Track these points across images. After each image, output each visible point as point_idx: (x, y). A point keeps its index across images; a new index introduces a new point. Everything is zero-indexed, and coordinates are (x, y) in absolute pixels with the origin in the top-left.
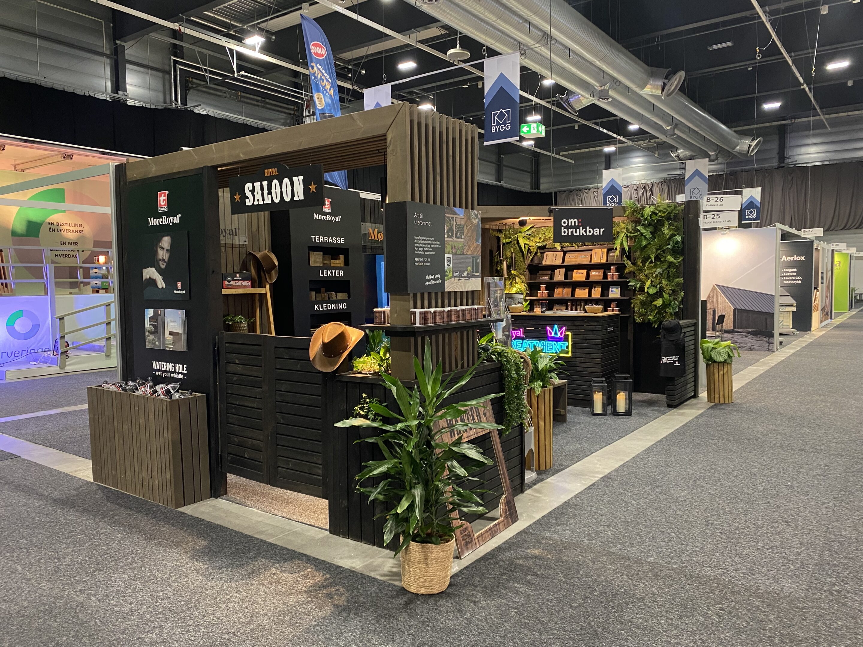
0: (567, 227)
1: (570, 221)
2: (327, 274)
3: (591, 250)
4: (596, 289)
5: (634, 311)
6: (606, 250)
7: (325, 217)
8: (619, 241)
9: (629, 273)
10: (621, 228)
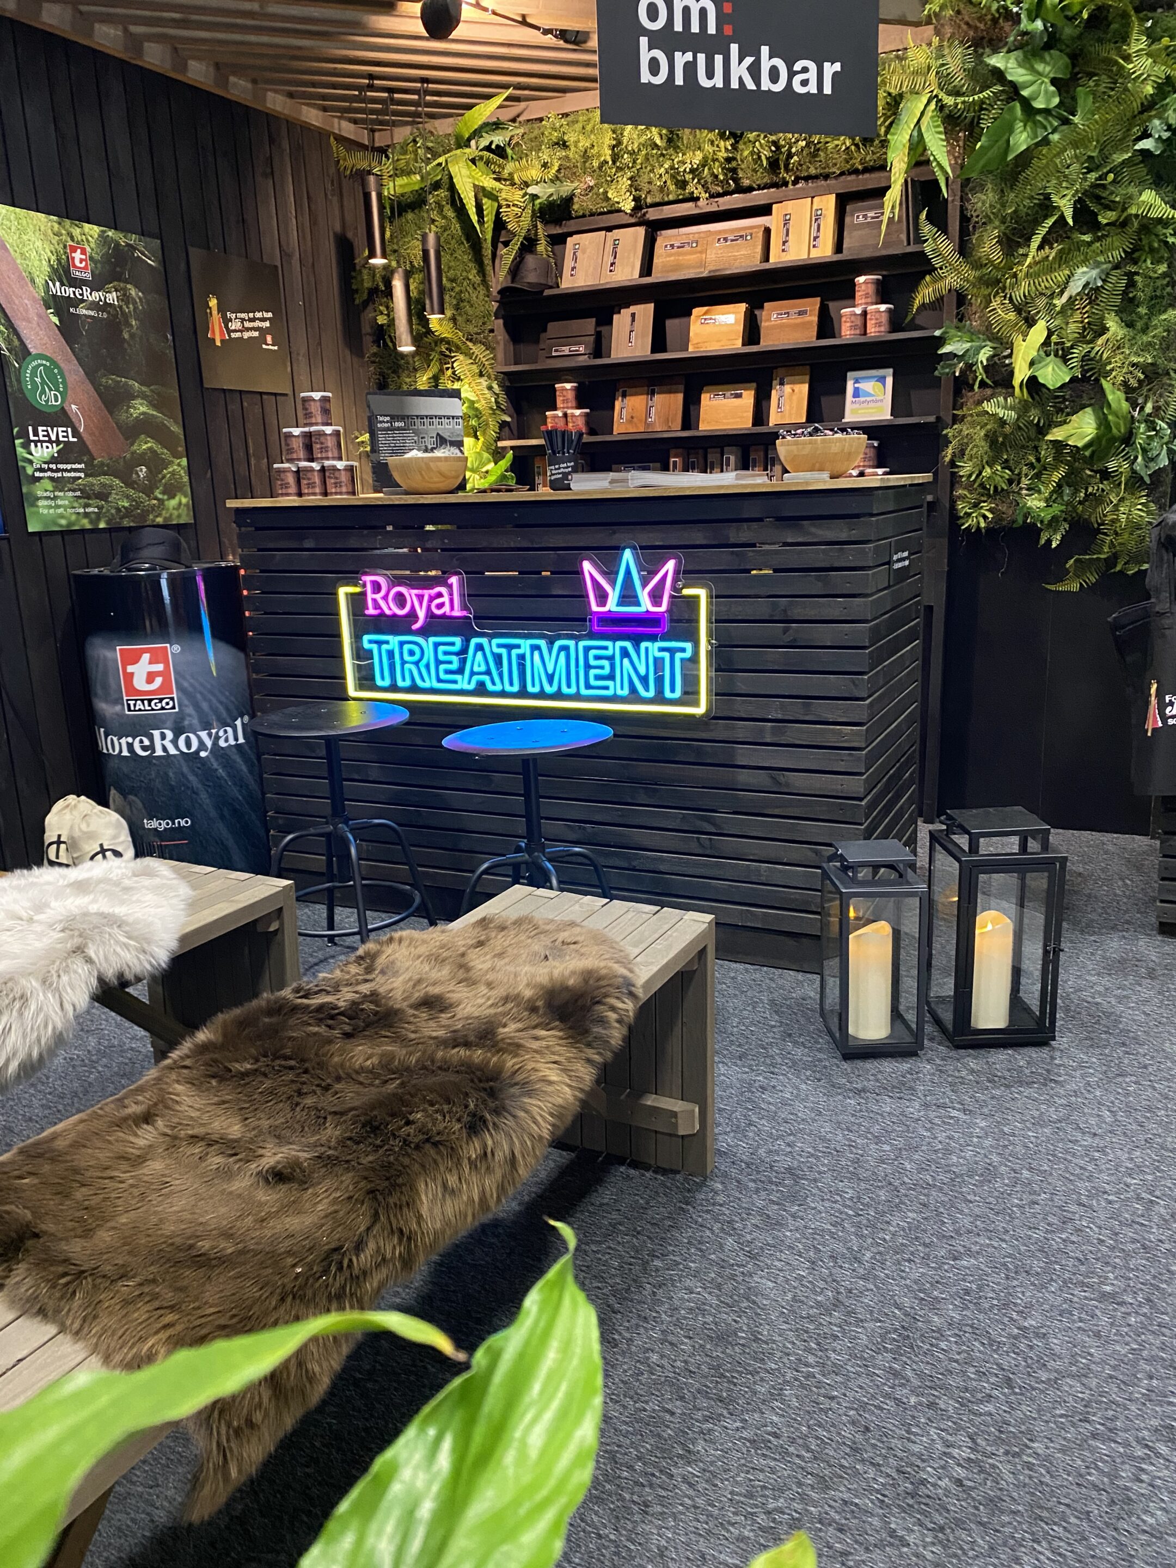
3: (766, 210)
4: (787, 388)
5: (954, 479)
8: (900, 139)
9: (937, 304)
10: (916, 73)
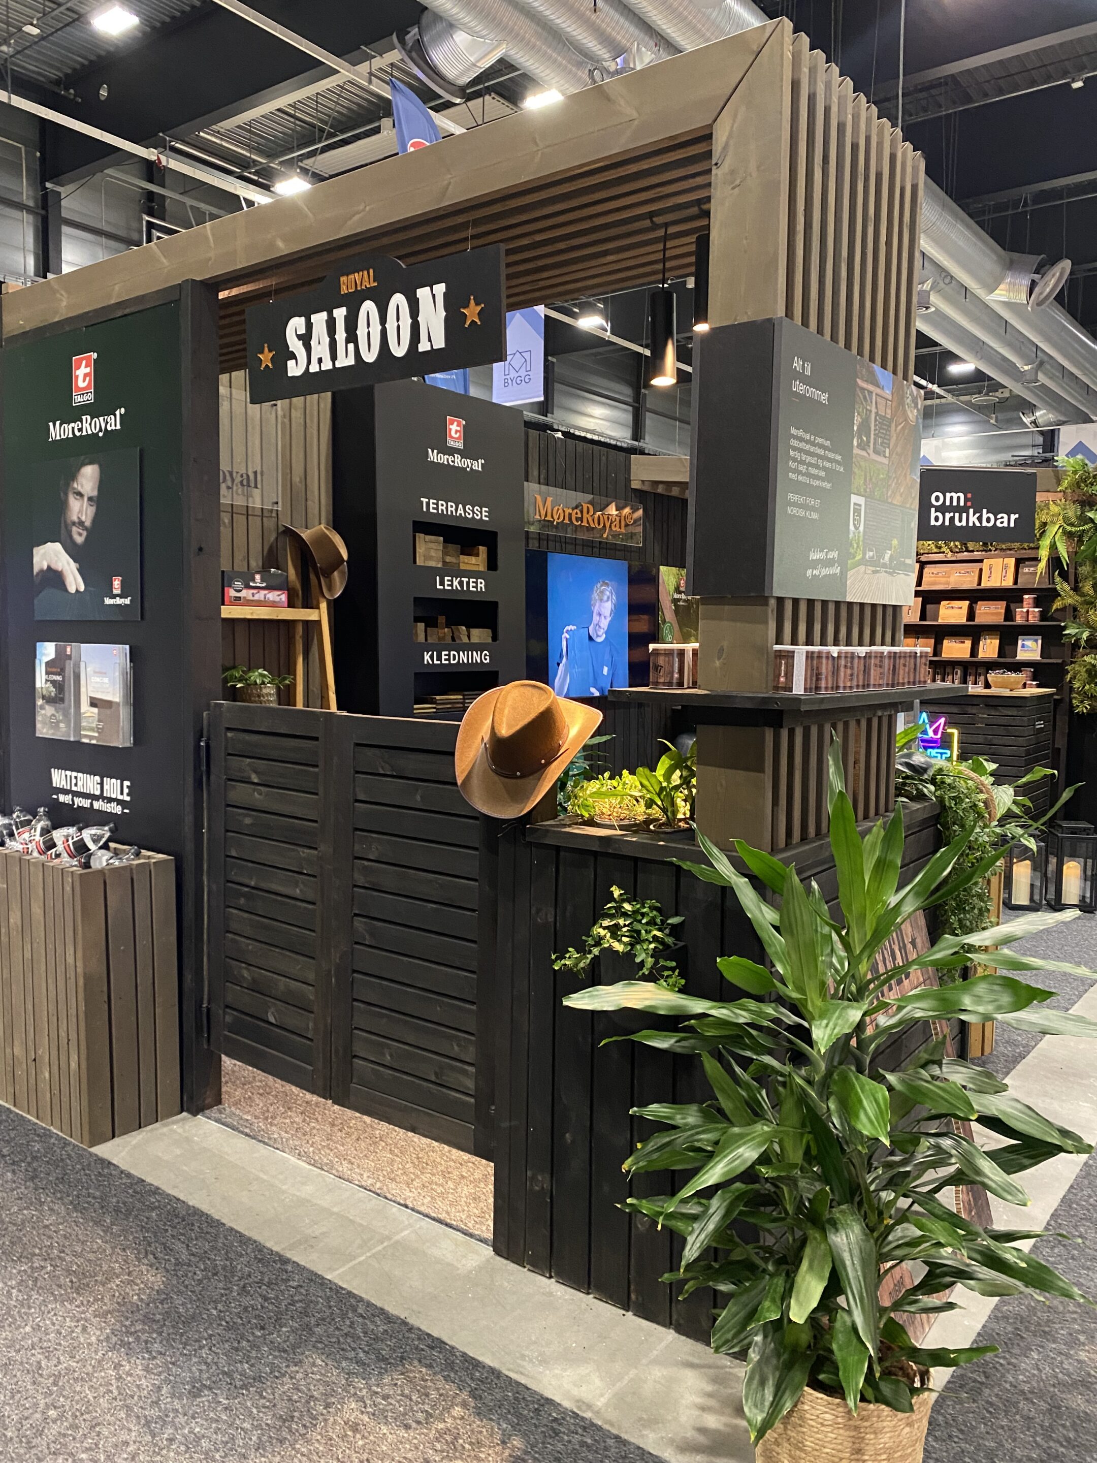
0: (942, 509)
1: (948, 495)
2: (452, 585)
3: (981, 561)
4: (988, 641)
5: (1071, 689)
6: (1012, 562)
7: (451, 458)
8: (1045, 543)
9: (1064, 609)
10: (1053, 515)
